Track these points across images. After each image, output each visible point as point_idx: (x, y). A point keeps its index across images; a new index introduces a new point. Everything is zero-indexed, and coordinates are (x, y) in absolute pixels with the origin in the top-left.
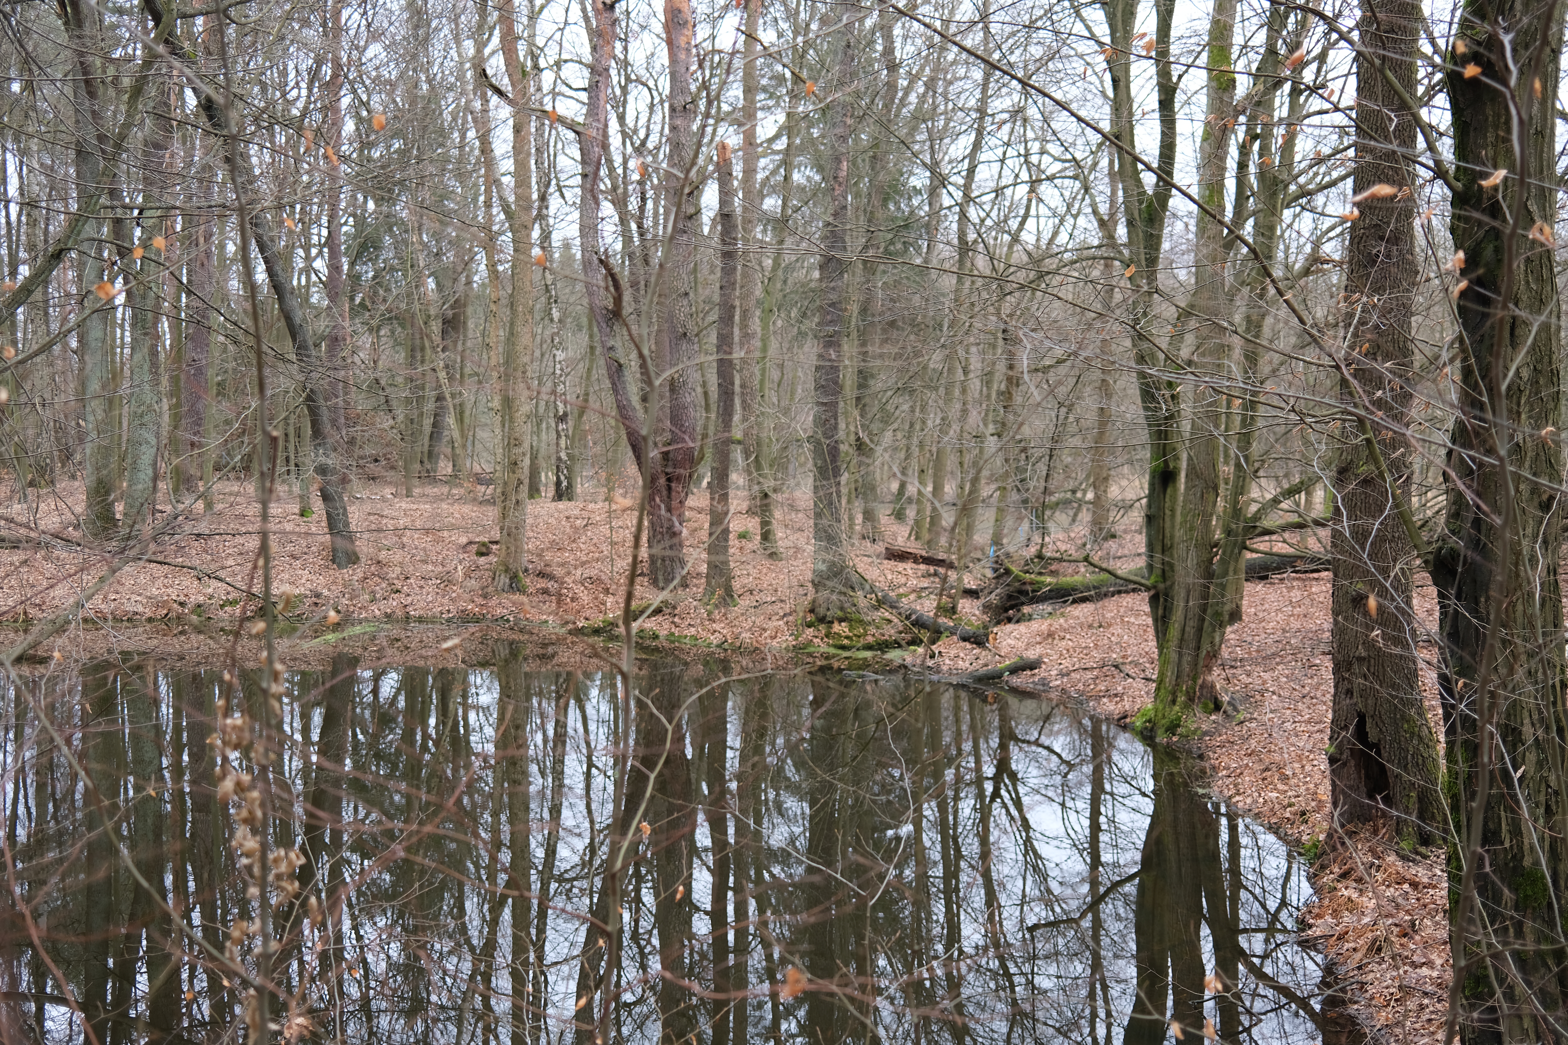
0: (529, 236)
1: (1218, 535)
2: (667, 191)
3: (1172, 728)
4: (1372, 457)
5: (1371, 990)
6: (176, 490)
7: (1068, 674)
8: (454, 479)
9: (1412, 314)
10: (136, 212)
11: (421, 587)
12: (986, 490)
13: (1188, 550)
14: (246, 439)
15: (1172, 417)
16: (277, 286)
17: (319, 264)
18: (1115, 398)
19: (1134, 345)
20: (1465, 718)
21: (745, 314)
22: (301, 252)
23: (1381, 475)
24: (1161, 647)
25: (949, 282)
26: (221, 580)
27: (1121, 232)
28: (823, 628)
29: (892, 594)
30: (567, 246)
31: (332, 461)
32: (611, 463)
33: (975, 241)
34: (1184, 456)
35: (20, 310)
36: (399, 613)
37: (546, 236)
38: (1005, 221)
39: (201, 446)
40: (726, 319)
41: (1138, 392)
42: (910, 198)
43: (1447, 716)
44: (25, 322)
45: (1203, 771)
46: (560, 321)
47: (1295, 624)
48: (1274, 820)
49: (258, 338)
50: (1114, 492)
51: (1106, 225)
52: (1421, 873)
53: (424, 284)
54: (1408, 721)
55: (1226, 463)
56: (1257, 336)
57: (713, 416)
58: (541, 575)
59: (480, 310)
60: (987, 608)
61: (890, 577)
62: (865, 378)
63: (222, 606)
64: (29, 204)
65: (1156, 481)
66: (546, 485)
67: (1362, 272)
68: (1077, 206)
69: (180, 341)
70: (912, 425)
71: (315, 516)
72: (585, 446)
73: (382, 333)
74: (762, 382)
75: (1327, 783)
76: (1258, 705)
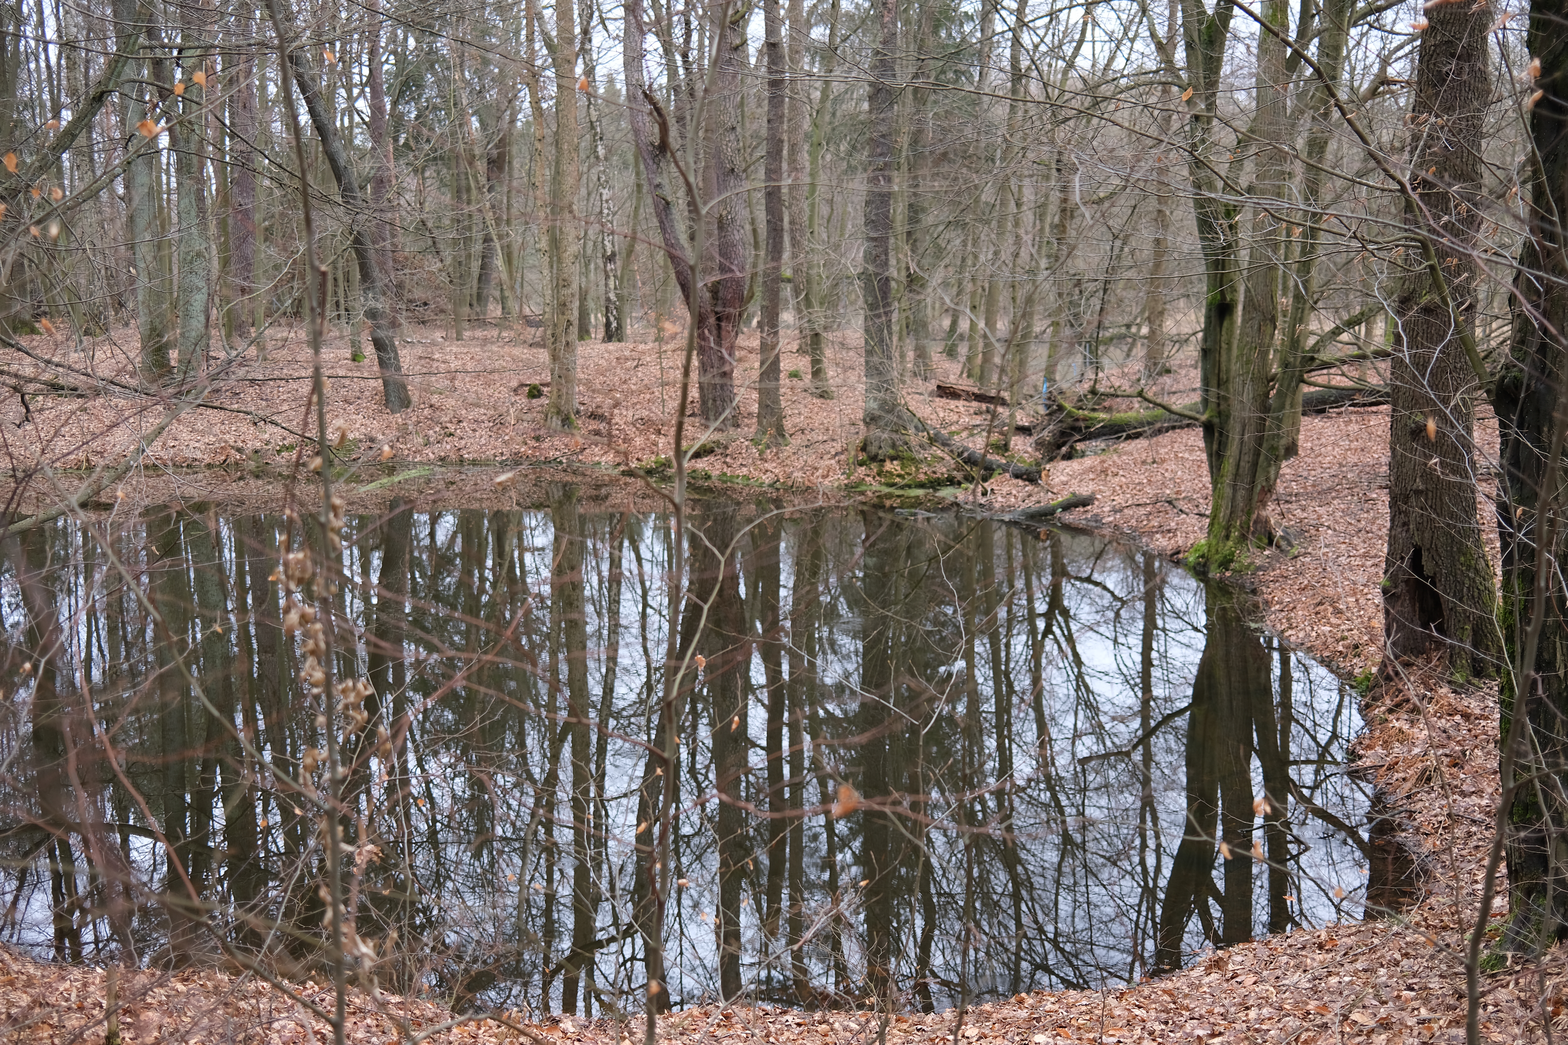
0: (572, 70)
1: (1275, 369)
2: (712, 22)
3: (1225, 564)
4: (1436, 286)
5: (1420, 818)
6: (229, 336)
7: (1121, 511)
8: (503, 323)
9: (1482, 138)
10: (175, 53)
11: (474, 430)
12: (1039, 325)
13: (1244, 384)
14: (295, 284)
15: (1230, 246)
16: (320, 127)
17: (361, 104)
18: (1172, 228)
19: (1191, 174)
20: (1524, 547)
21: (794, 149)
22: (343, 92)
23: (1444, 300)
24: (1215, 482)
25: (1001, 111)
26: (277, 425)
27: (1180, 55)
28: (874, 467)
29: (943, 432)
30: (611, 81)
31: (382, 304)
32: (660, 306)
33: (1029, 68)
34: (1242, 289)
35: (65, 156)
36: (453, 456)
37: (590, 71)
38: (1060, 46)
39: (251, 291)
40: (775, 154)
41: (1195, 222)
42: (961, 25)
43: (1505, 546)
44: (72, 168)
45: (1256, 606)
46: (606, 159)
47: (1352, 459)
48: (1326, 654)
49: (303, 179)
50: (1169, 326)
51: (1164, 48)
52: (1474, 705)
53: (468, 123)
54: (1464, 554)
55: (1285, 294)
56: (1320, 161)
57: (762, 253)
58: (593, 416)
59: (524, 149)
60: (1039, 444)
61: (941, 415)
62: (916, 212)
63: (279, 452)
64: (67, 46)
65: (1213, 314)
66: (596, 327)
67: (1430, 91)
68: (1134, 28)
69: (226, 186)
70: (964, 260)
71: (366, 361)
72: (634, 287)
73: (427, 174)
74: (811, 218)
75: (1381, 616)
76: (1312, 539)
